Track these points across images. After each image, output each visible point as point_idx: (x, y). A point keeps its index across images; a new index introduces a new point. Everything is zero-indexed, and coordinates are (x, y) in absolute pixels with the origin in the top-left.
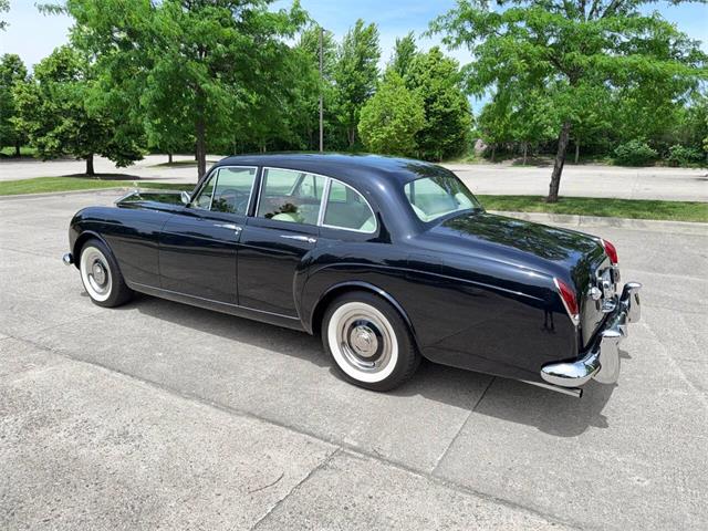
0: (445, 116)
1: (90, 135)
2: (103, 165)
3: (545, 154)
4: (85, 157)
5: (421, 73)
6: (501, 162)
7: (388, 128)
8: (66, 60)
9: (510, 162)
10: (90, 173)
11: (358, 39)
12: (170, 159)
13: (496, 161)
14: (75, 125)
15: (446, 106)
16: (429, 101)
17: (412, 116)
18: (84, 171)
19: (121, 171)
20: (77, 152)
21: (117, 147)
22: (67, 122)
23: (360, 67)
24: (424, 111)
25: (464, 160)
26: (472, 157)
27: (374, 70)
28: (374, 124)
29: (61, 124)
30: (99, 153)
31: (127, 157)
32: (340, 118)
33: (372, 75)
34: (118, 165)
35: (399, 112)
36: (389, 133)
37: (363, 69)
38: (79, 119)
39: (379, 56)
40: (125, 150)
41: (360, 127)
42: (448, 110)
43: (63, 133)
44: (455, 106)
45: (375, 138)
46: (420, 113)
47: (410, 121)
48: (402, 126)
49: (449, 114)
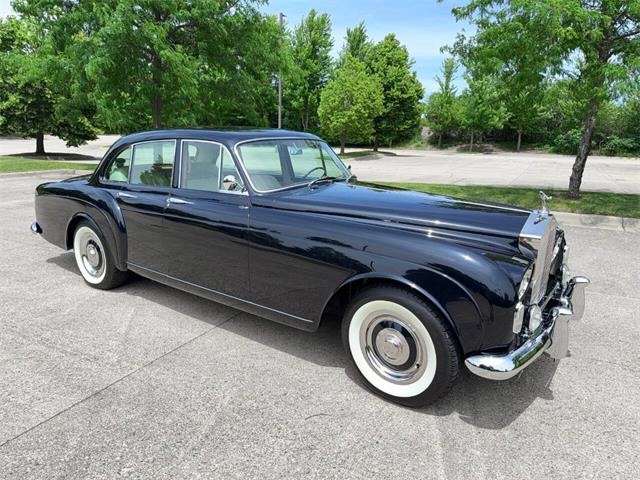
0: (403, 102)
1: (39, 112)
2: (54, 144)
3: (488, 142)
4: (33, 136)
5: (377, 60)
6: (446, 147)
7: (349, 113)
8: (13, 32)
9: (455, 149)
10: (40, 152)
11: (311, 28)
13: (442, 147)
14: (22, 101)
15: (403, 93)
16: (387, 88)
17: (373, 101)
18: (33, 149)
19: (72, 150)
20: (24, 129)
21: (68, 126)
22: (13, 98)
23: (313, 55)
24: (383, 96)
25: (412, 146)
26: (419, 143)
27: (326, 57)
28: (335, 108)
29: (7, 99)
30: (48, 132)
31: (79, 136)
32: (295, 104)
33: (324, 62)
34: (69, 145)
35: (360, 97)
36: (350, 117)
37: (316, 57)
38: (27, 94)
39: (331, 45)
40: (78, 129)
41: (320, 111)
42: (405, 96)
43: (8, 109)
44: (411, 92)
45: (337, 122)
46: (380, 99)
47: (371, 106)
48: (363, 111)
49: (406, 100)
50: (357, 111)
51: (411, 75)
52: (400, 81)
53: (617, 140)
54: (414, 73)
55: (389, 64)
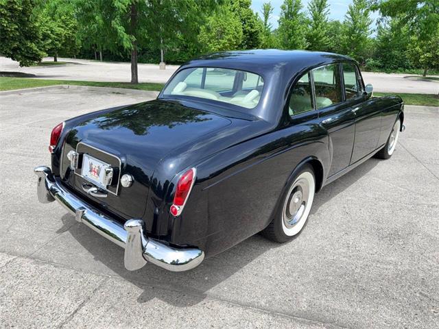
0: (251, 34)
7: (223, 41)
12: (55, 60)
15: (252, 28)
17: (238, 33)
21: (20, 49)
28: (212, 38)
31: (29, 58)
35: (230, 30)
42: (253, 30)
44: (257, 28)
45: (214, 48)
47: (237, 36)
48: (233, 40)
49: (253, 33)
50: (229, 40)
51: (255, 15)
52: (250, 19)
53: (371, 61)
54: (257, 14)
55: (241, 6)
